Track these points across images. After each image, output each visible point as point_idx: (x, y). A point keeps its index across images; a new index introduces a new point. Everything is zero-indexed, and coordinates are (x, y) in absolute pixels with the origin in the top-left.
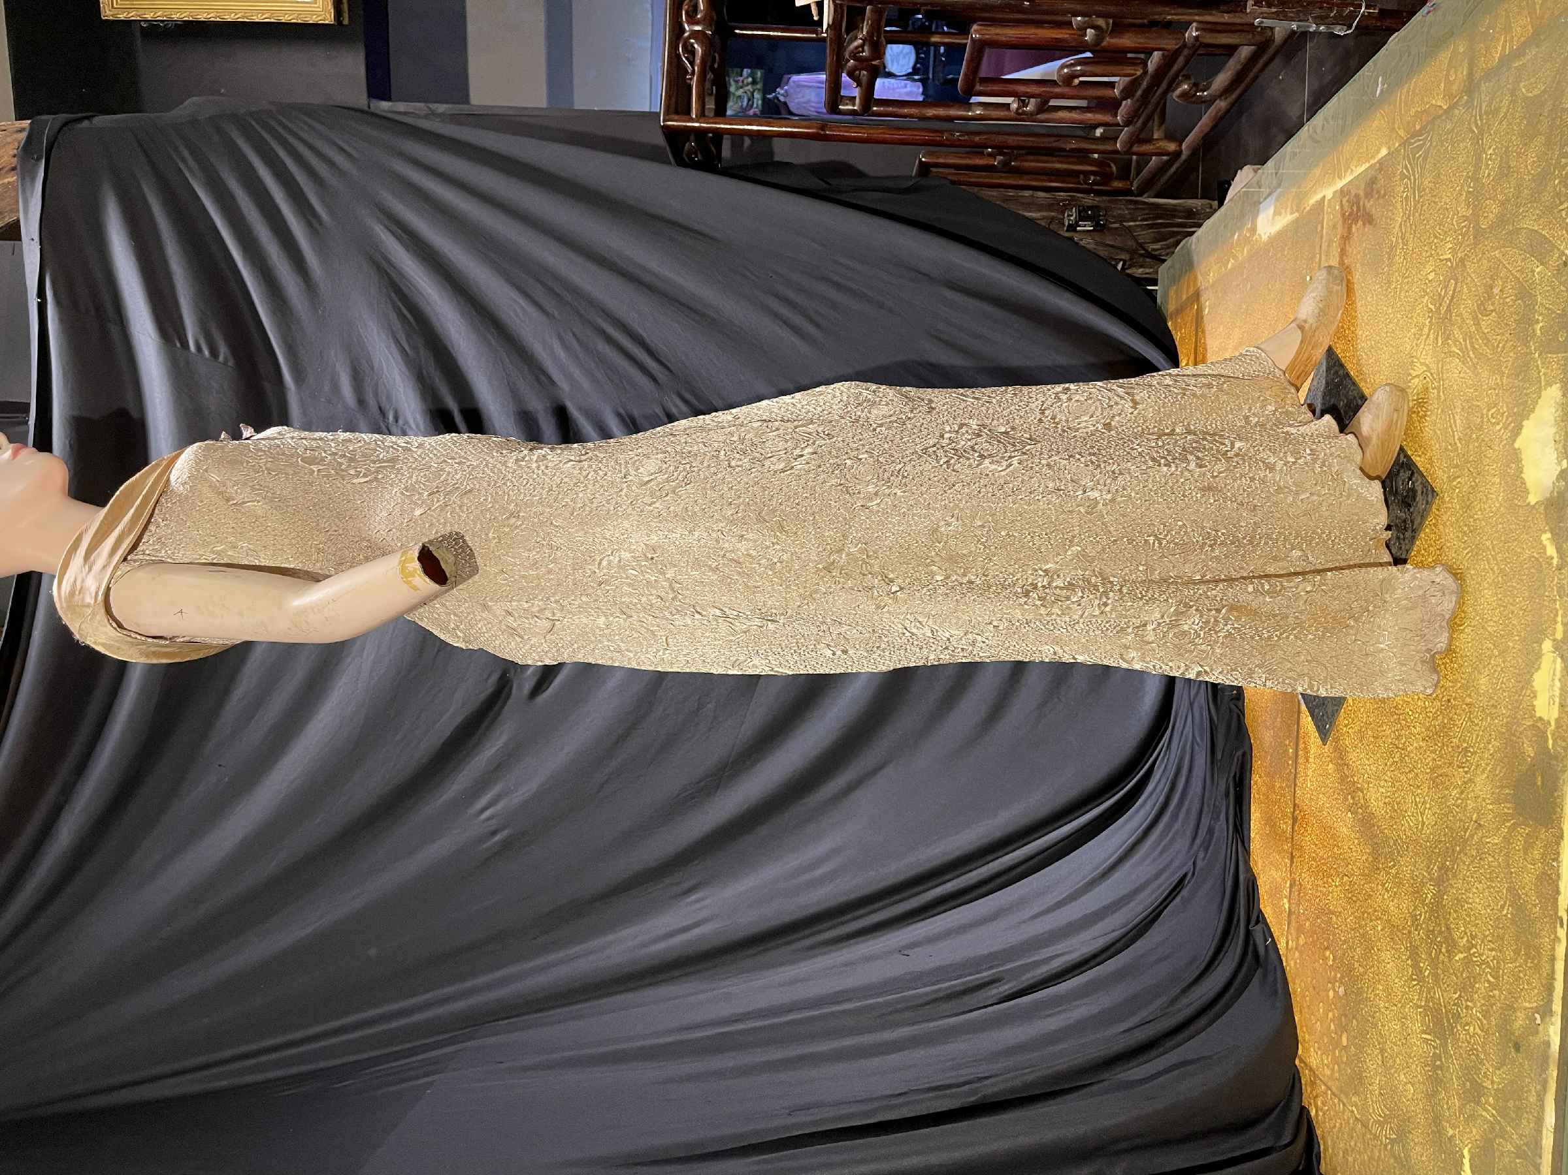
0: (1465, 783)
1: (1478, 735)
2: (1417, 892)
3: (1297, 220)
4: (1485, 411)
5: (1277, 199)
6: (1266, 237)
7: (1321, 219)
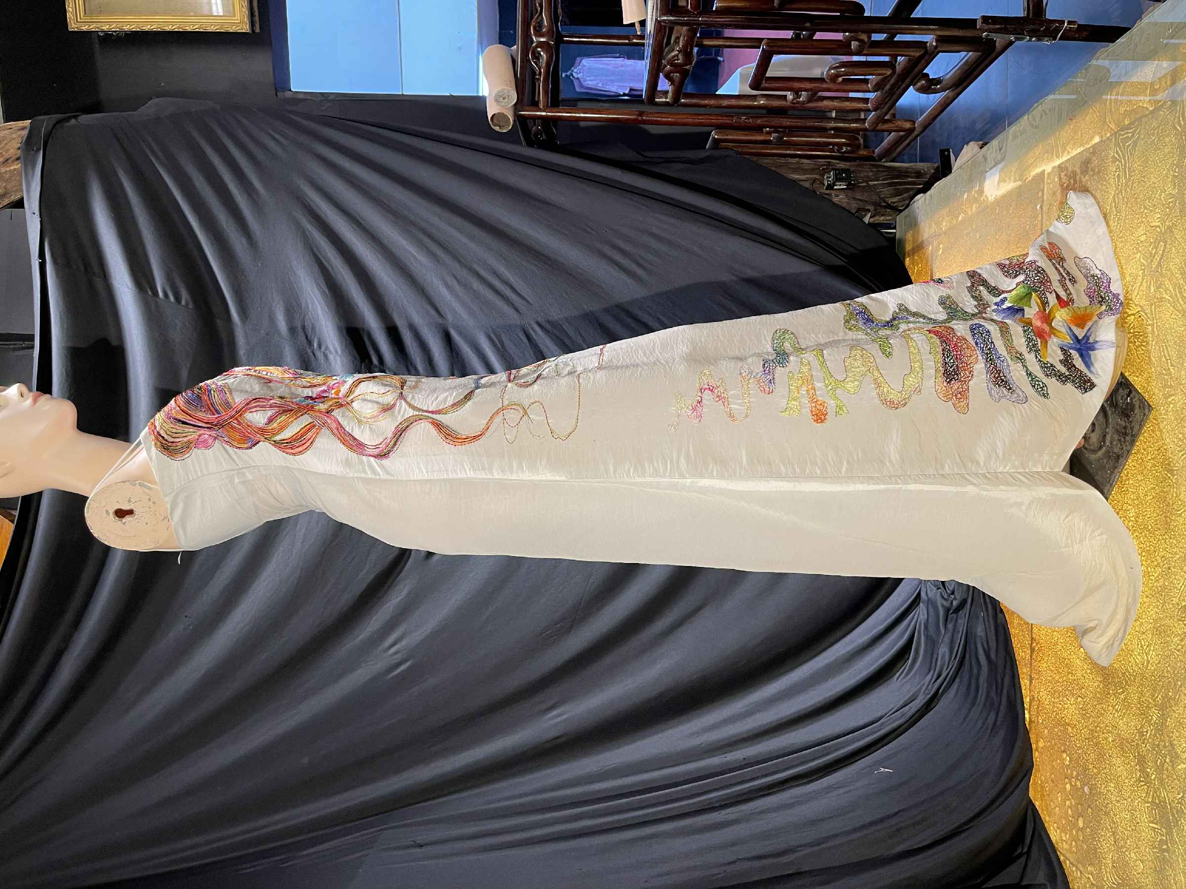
2: (1144, 714)
3: (1019, 188)
5: (1002, 170)
6: (993, 198)
7: (1042, 187)
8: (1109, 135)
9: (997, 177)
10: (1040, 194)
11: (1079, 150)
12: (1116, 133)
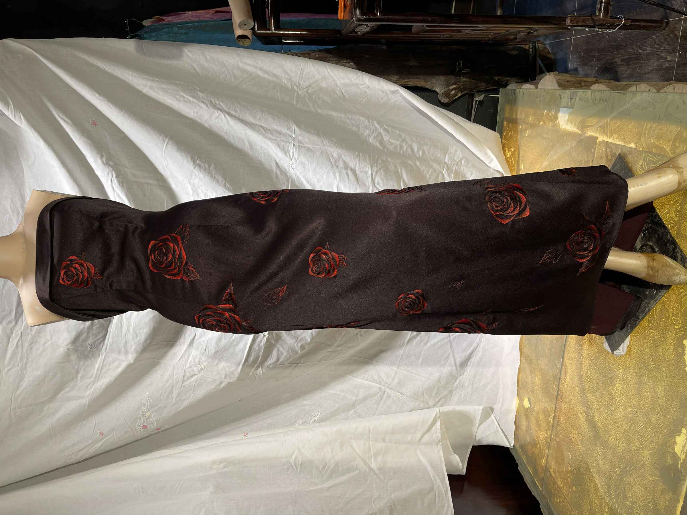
0: (640, 448)
1: (648, 436)
3: (580, 135)
4: (671, 314)
5: (570, 114)
6: (563, 127)
7: (594, 147)
8: (641, 149)
9: (567, 117)
10: (593, 151)
11: (620, 143)
12: (646, 152)
